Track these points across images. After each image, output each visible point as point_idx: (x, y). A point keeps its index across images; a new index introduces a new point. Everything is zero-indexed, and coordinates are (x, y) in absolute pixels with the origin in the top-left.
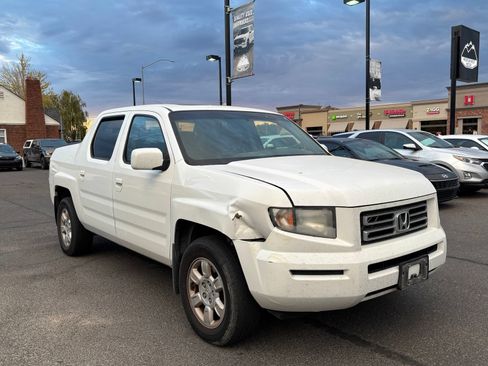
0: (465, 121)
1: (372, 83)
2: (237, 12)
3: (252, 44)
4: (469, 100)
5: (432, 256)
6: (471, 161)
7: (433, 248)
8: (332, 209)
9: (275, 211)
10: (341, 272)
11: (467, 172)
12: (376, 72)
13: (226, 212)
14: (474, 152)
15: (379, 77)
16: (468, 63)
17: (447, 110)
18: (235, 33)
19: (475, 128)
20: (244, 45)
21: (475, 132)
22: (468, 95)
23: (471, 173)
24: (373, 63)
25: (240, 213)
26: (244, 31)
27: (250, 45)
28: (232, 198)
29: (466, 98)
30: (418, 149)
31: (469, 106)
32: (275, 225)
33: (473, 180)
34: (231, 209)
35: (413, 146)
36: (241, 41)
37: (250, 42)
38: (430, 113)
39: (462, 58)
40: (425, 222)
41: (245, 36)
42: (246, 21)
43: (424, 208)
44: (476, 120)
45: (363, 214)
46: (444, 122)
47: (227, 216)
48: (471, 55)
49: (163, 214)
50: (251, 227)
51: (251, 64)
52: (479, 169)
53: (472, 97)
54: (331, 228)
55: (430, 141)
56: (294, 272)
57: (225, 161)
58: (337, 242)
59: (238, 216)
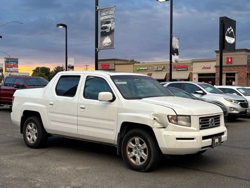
0: (227, 74)
1: (173, 51)
2: (103, 11)
3: (113, 31)
4: (230, 60)
5: (222, 136)
6: (233, 102)
7: (222, 133)
8: (190, 116)
9: (170, 117)
10: (193, 139)
11: (231, 108)
12: (176, 45)
13: (150, 118)
14: (234, 96)
15: (178, 48)
16: (230, 40)
17: (216, 67)
18: (102, 23)
19: (234, 79)
20: (108, 31)
21: (234, 83)
22: (229, 57)
23: (233, 108)
24: (174, 39)
25: (156, 118)
26: (108, 23)
27: (112, 31)
28: (152, 112)
29: (228, 58)
30: (204, 94)
31: (229, 65)
32: (170, 122)
33: (234, 112)
34: (152, 116)
35: (201, 92)
36: (106, 28)
37: (112, 29)
38: (204, 68)
39: (226, 37)
40: (219, 123)
41: (109, 25)
42: (109, 17)
43: (219, 118)
44: (234, 74)
45: (200, 118)
46: (214, 74)
47: (150, 119)
48: (231, 35)
49: (113, 121)
50: (159, 123)
51: (113, 42)
52: (238, 106)
53: (231, 58)
54: (189, 123)
55: (210, 89)
56: (177, 139)
57: (141, 98)
58: (191, 128)
59: (155, 119)
